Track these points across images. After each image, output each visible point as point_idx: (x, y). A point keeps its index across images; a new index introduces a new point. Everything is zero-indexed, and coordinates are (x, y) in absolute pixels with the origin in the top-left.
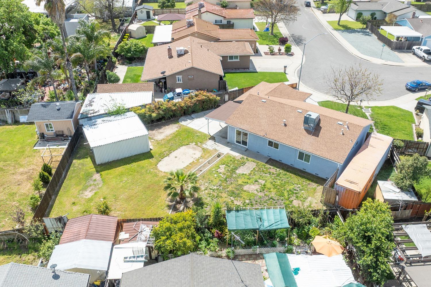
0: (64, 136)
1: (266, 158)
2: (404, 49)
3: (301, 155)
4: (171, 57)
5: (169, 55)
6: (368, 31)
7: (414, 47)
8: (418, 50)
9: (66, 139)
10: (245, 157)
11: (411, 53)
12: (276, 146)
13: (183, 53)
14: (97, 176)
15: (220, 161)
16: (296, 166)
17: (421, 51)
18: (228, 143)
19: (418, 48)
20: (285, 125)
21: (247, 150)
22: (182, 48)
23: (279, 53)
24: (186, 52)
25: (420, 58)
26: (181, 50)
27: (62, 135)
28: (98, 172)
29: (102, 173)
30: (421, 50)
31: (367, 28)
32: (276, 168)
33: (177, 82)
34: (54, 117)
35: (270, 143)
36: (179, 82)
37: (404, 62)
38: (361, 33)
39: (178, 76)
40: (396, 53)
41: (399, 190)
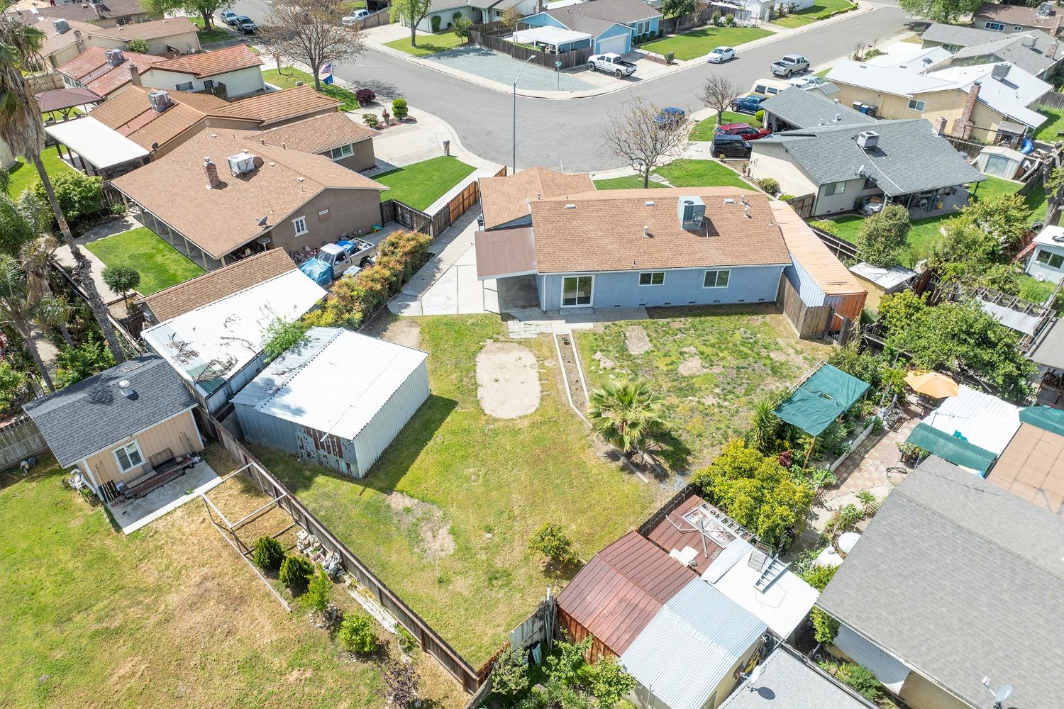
0: (179, 460)
1: (638, 309)
2: (572, 66)
3: (711, 278)
4: (219, 185)
5: (213, 182)
6: (478, 46)
7: (592, 58)
8: (601, 61)
9: (188, 467)
10: (610, 323)
11: (588, 69)
12: (659, 278)
13: (251, 166)
14: (397, 501)
15: (581, 348)
16: (702, 301)
17: (608, 63)
18: (545, 312)
19: (602, 58)
20: (650, 236)
21: (594, 310)
22: (242, 157)
23: (387, 121)
24: (259, 163)
25: (612, 74)
26: (246, 162)
27: (171, 461)
28: (389, 490)
29: (400, 486)
30: (609, 60)
31: (472, 41)
32: (678, 319)
33: (298, 234)
34: (139, 420)
35: (645, 278)
36: (302, 233)
37: (597, 87)
38: (472, 54)
39: (296, 220)
40: (567, 76)
41: (884, 271)
